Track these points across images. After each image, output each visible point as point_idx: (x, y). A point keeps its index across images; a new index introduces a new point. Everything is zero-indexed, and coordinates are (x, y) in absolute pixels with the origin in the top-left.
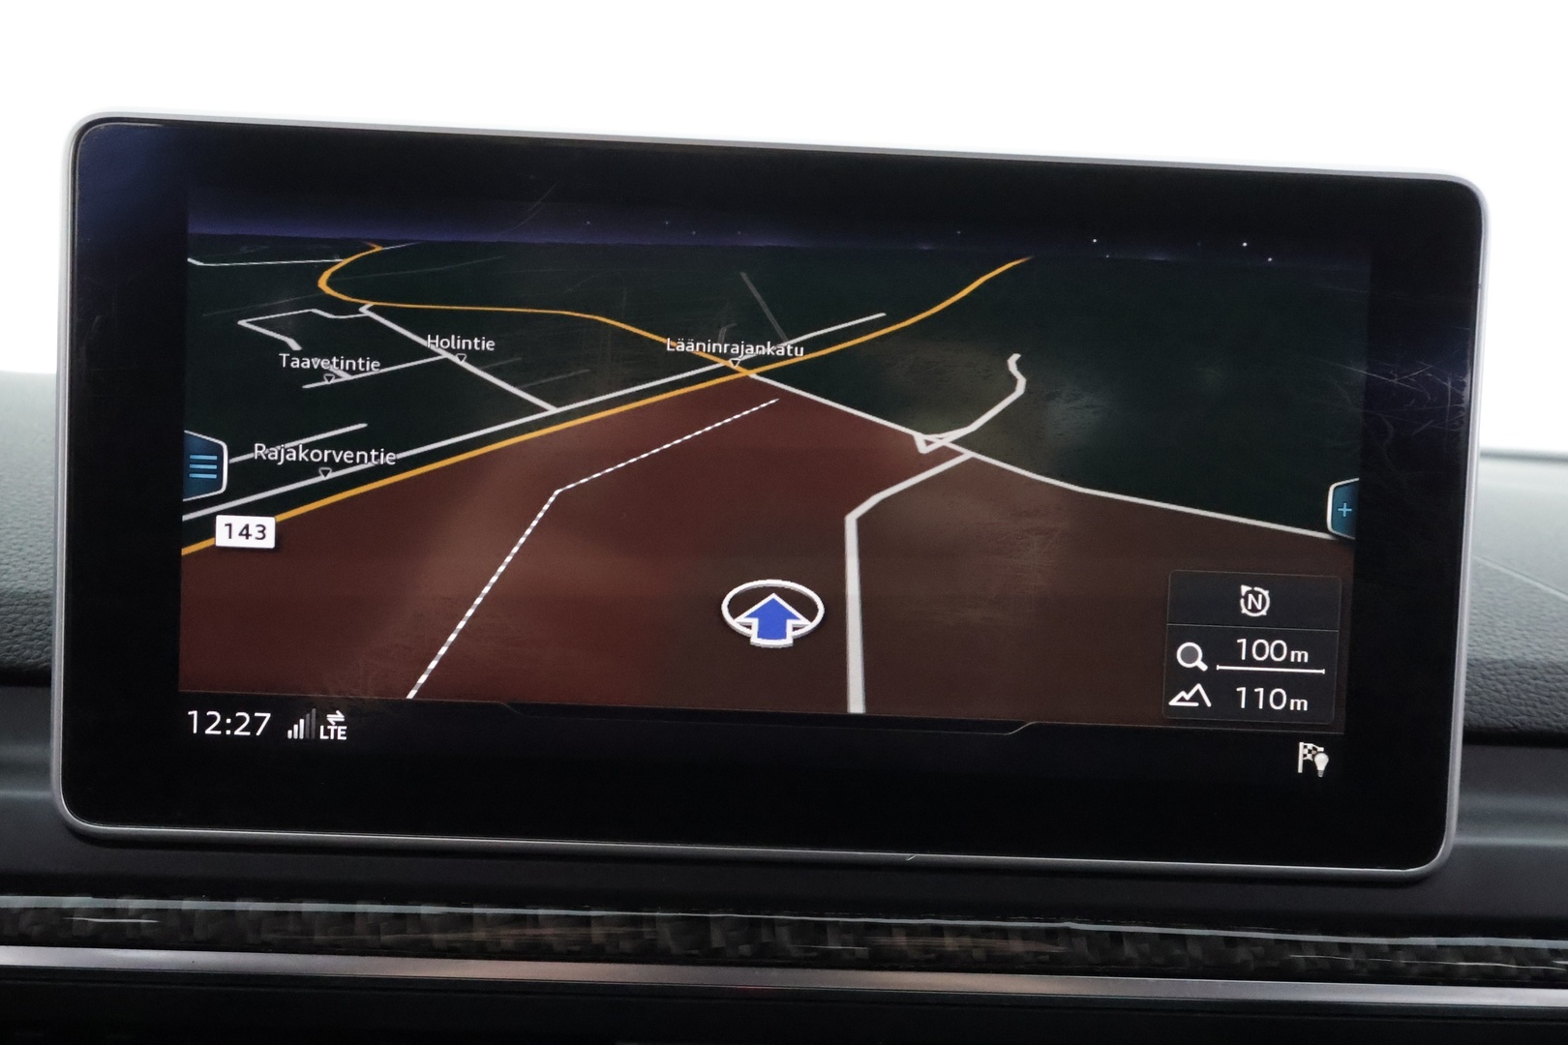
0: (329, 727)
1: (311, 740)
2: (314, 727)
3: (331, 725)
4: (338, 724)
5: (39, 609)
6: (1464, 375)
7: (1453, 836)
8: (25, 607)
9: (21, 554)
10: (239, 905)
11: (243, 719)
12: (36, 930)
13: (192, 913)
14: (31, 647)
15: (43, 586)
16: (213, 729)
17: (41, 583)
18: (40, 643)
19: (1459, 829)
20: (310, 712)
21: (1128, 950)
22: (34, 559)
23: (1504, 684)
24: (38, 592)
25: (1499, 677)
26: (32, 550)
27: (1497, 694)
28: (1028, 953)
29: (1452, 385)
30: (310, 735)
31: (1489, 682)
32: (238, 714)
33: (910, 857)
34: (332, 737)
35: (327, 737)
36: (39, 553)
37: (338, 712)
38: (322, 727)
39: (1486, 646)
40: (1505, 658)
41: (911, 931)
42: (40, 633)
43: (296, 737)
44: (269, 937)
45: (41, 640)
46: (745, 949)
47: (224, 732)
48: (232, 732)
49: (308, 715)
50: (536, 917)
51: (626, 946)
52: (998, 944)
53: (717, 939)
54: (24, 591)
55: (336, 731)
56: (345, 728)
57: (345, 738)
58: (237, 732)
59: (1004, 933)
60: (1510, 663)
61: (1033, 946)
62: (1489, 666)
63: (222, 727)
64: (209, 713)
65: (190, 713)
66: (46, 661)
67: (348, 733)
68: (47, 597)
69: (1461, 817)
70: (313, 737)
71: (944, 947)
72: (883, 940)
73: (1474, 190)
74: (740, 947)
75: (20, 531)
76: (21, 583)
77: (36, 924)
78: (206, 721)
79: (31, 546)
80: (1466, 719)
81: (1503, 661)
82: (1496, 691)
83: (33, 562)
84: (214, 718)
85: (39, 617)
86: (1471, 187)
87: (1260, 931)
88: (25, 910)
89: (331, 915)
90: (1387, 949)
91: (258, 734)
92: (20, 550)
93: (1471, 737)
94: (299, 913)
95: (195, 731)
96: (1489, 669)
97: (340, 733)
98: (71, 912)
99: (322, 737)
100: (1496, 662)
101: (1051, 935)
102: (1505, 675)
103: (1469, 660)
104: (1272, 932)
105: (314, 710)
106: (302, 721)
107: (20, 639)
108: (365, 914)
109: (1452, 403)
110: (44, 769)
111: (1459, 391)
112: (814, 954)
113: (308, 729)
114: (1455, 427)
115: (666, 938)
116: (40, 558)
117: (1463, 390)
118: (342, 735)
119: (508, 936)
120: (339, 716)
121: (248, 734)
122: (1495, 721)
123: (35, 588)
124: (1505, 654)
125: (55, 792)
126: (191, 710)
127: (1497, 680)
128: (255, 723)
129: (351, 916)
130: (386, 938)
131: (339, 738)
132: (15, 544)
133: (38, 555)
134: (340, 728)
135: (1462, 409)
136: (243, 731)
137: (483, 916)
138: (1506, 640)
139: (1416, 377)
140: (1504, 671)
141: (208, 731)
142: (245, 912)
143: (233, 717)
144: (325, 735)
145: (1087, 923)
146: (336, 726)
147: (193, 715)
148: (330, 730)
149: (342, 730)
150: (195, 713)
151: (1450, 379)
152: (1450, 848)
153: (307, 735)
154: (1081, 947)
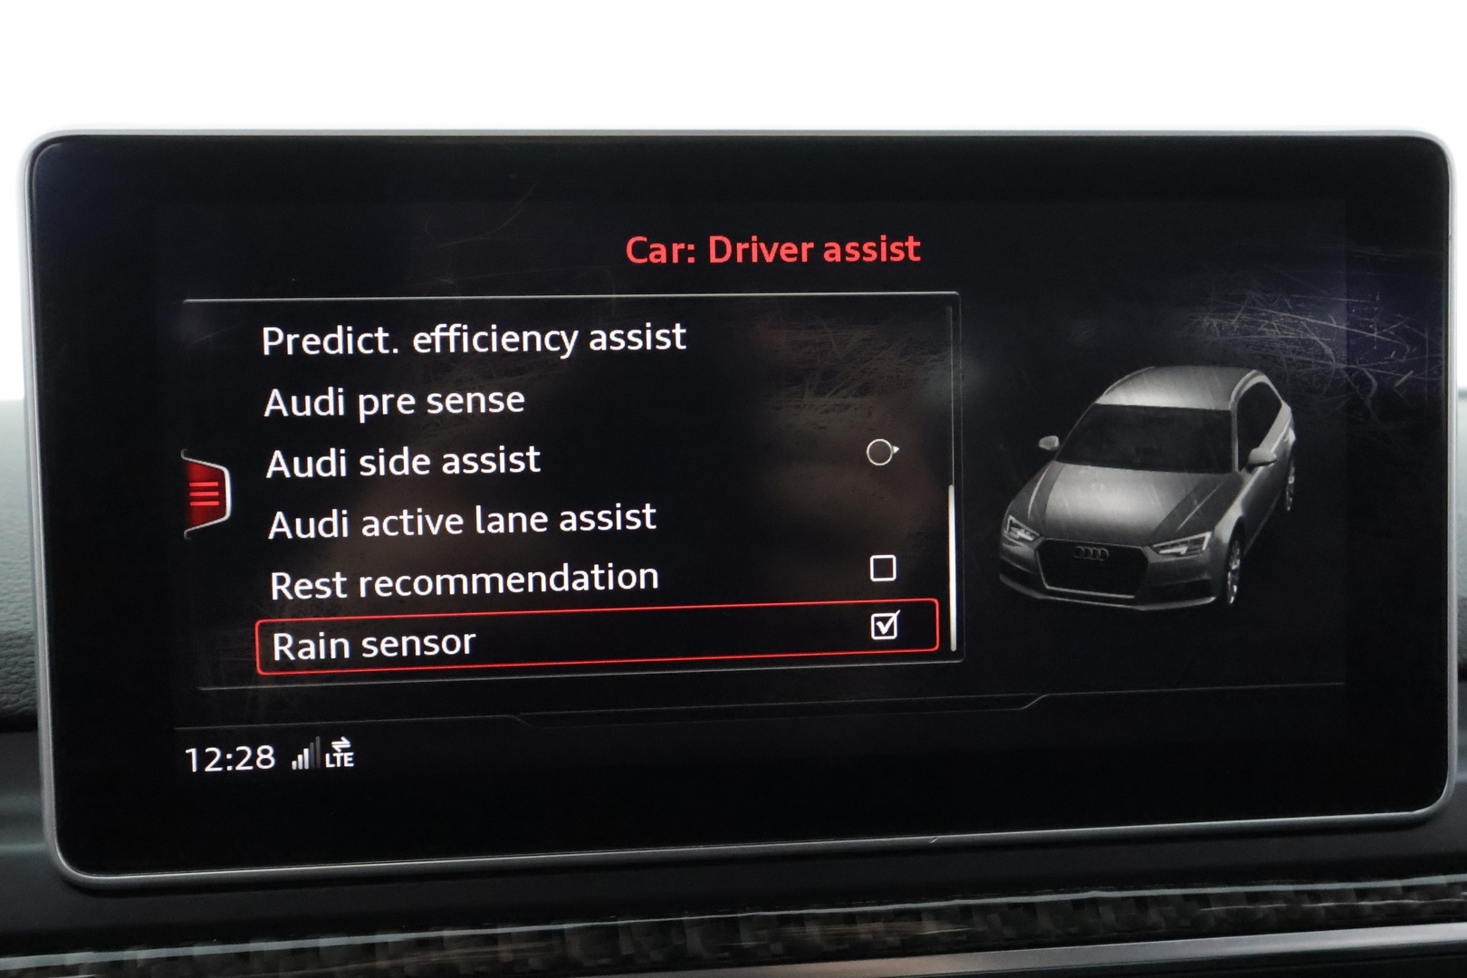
0: (334, 755)
1: (317, 768)
2: (319, 756)
3: (336, 752)
4: (344, 750)
6: (1440, 325)
10: (254, 946)
11: (244, 753)
13: (204, 958)
16: (214, 766)
20: (314, 741)
29: (1429, 335)
30: (315, 764)
32: (239, 749)
33: (934, 839)
34: (339, 765)
35: (333, 766)
37: (343, 738)
38: (328, 756)
41: (939, 913)
43: (301, 767)
46: (776, 947)
47: (225, 768)
48: (234, 768)
49: (312, 744)
50: (561, 932)
51: (655, 955)
55: (342, 758)
56: (351, 754)
57: (352, 765)
58: (239, 767)
59: (1032, 908)
61: (1061, 919)
63: (222, 762)
64: (208, 750)
65: (187, 751)
67: (355, 759)
69: (1460, 754)
70: (319, 765)
71: (973, 927)
72: (909, 926)
74: (771, 946)
78: (205, 759)
84: (213, 755)
89: (349, 947)
94: (317, 949)
95: (194, 770)
97: (346, 759)
98: (75, 968)
99: (328, 765)
101: (1078, 906)
105: (318, 738)
106: (306, 751)
108: (385, 944)
109: (1429, 353)
111: (1436, 342)
113: (313, 760)
114: (1434, 376)
117: (1439, 340)
118: (349, 762)
120: (345, 743)
121: (250, 768)
125: (50, 844)
126: (189, 748)
128: (258, 756)
129: (372, 945)
131: (346, 765)
134: (346, 755)
135: (1440, 357)
136: (245, 765)
137: (508, 936)
139: (1394, 330)
141: (209, 769)
142: (260, 954)
143: (233, 751)
144: (331, 763)
145: (1112, 890)
146: (342, 752)
147: (191, 754)
148: (336, 758)
149: (349, 757)
150: (193, 751)
151: (1426, 329)
152: (1454, 786)
153: (313, 765)
154: (1108, 916)
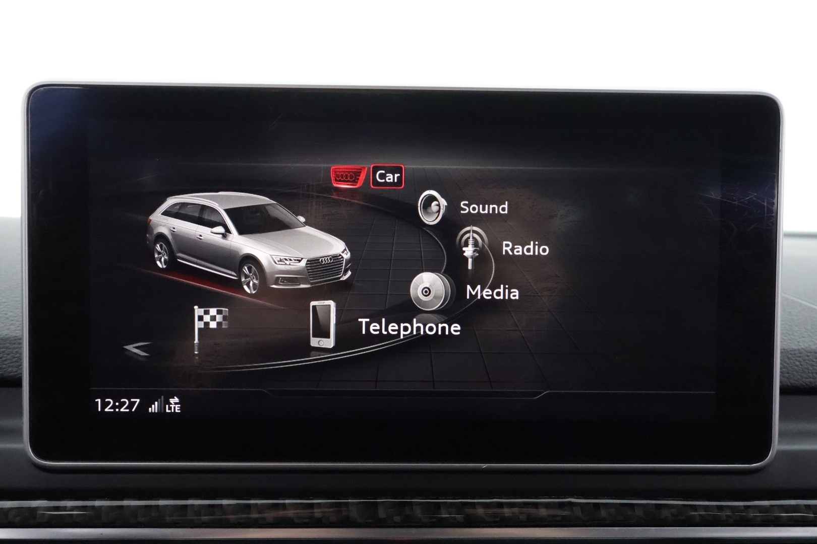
0: (171, 406)
1: (161, 414)
2: (162, 407)
3: (172, 404)
4: (176, 404)
5: (16, 346)
6: (773, 198)
7: (777, 445)
8: (9, 345)
9: (7, 316)
10: (125, 503)
11: (125, 403)
12: (17, 520)
13: (101, 507)
14: (12, 367)
15: (17, 333)
16: (109, 409)
18: (16, 364)
19: (779, 441)
20: (161, 398)
21: (603, 513)
22: (13, 319)
23: (799, 362)
24: (15, 337)
25: (797, 358)
26: (12, 314)
27: (796, 368)
28: (549, 516)
29: (767, 204)
31: (792, 361)
32: (122, 400)
33: (484, 466)
34: (173, 411)
35: (170, 411)
36: (16, 315)
37: (175, 397)
38: (167, 406)
39: (789, 341)
40: (800, 348)
41: (486, 505)
42: (16, 359)
43: (153, 411)
44: (141, 519)
45: (18, 362)
46: (397, 519)
47: (115, 410)
48: (120, 409)
49: (159, 400)
50: (284, 504)
51: (333, 519)
52: (532, 511)
53: (382, 514)
54: (7, 336)
55: (175, 408)
56: (179, 406)
57: (179, 411)
58: (122, 410)
59: (536, 505)
60: (802, 350)
61: (552, 512)
62: (790, 352)
63: (114, 407)
64: (107, 400)
65: (96, 400)
66: (19, 374)
67: (181, 409)
68: (20, 339)
69: (780, 435)
70: (162, 411)
71: (504, 513)
72: (470, 511)
73: (776, 99)
74: (395, 518)
75: (5, 304)
76: (6, 332)
77: (18, 516)
78: (105, 405)
79: (11, 312)
80: (781, 382)
81: (799, 350)
82: (796, 366)
83: (13, 320)
84: (109, 403)
85: (15, 350)
86: (773, 98)
87: (675, 500)
88: (11, 509)
89: (173, 506)
90: (743, 508)
91: (133, 410)
92: (6, 314)
93: (784, 391)
94: (158, 506)
95: (99, 410)
96: (791, 354)
97: (177, 408)
98: (36, 509)
99: (167, 411)
100: (795, 350)
101: (561, 506)
102: (800, 357)
103: (781, 349)
104: (681, 500)
105: (162, 397)
106: (156, 403)
107: (6, 362)
108: (193, 505)
109: (767, 214)
110: (19, 432)
111: (771, 207)
112: (434, 520)
113: (159, 408)
114: (769, 226)
115: (354, 513)
116: (16, 318)
117: (773, 206)
118: (178, 410)
119: (270, 515)
120: (176, 400)
121: (128, 410)
122: (796, 382)
123: (14, 335)
124: (800, 346)
125: (25, 444)
126: (97, 399)
127: (796, 360)
128: (132, 404)
129: (185, 507)
130: (204, 518)
131: (177, 411)
132: (3, 311)
134: (177, 406)
135: (773, 216)
136: (125, 409)
137: (256, 505)
138: (800, 338)
139: (748, 200)
140: (799, 355)
141: (106, 410)
142: (128, 506)
143: (119, 402)
144: (169, 410)
145: (580, 499)
146: (175, 405)
147: (98, 401)
148: (171, 407)
149: (178, 407)
150: (99, 400)
151: (766, 200)
152: (775, 452)
153: (159, 410)
154: (578, 512)
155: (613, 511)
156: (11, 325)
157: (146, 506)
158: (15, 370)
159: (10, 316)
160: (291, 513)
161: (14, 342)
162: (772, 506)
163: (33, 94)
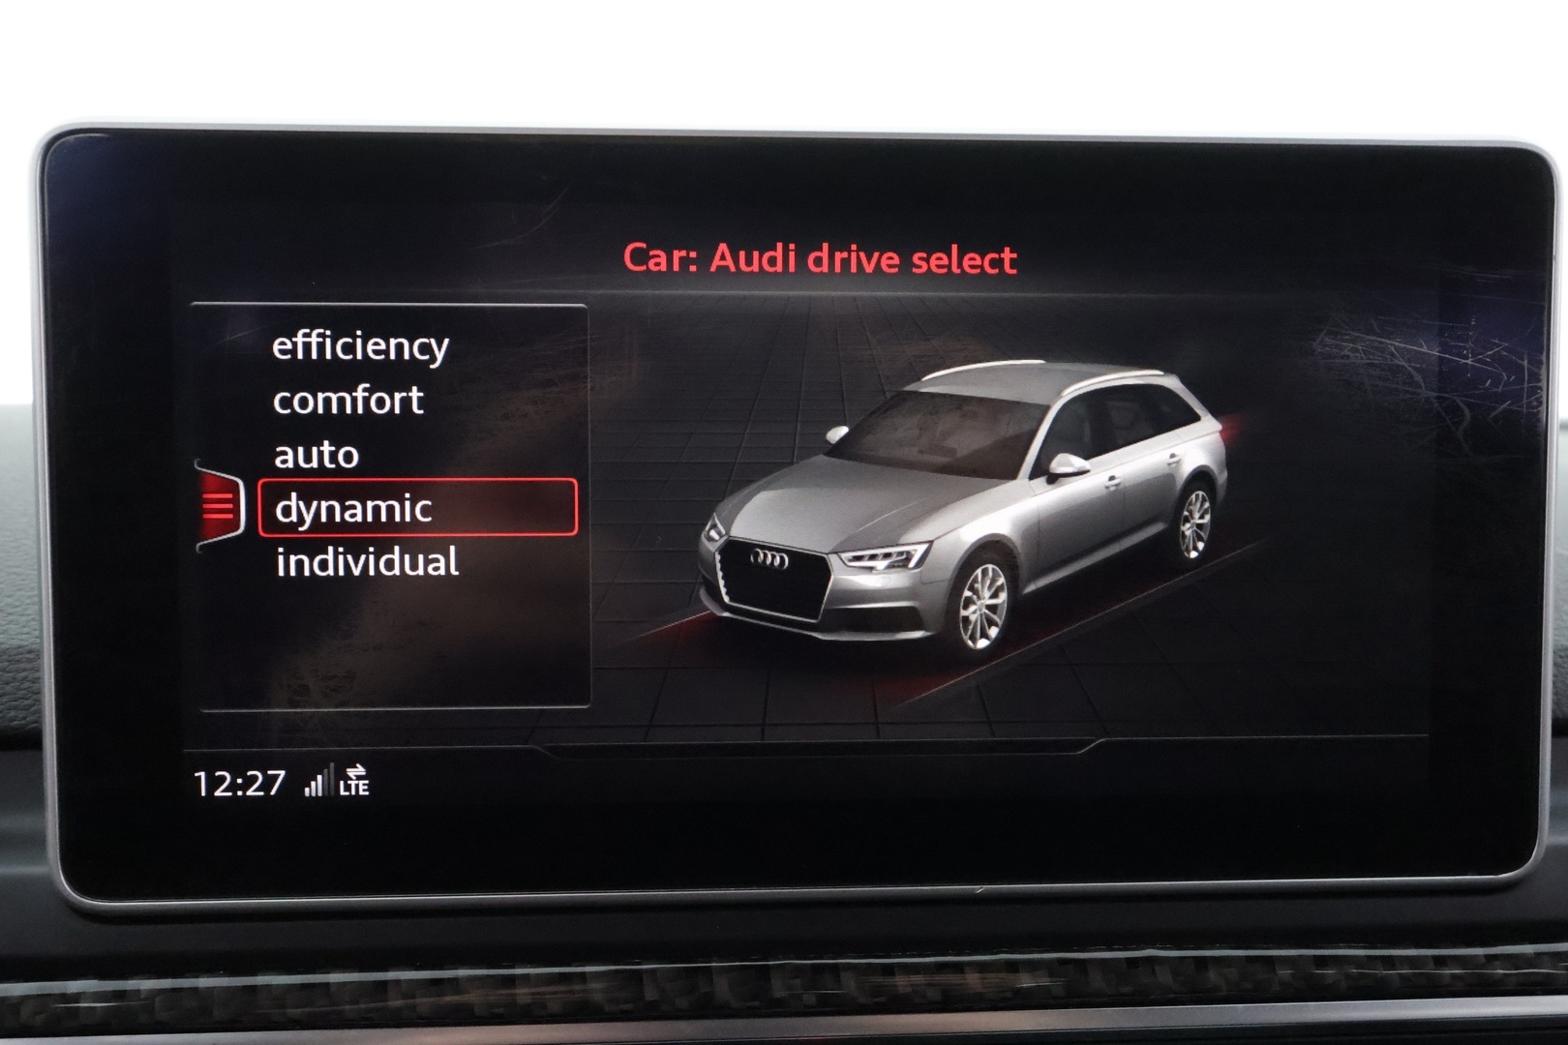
0: (349, 782)
1: (330, 798)
2: (332, 782)
3: (351, 779)
4: (359, 778)
5: (22, 666)
6: (1540, 352)
7: (1548, 836)
10: (261, 980)
11: (255, 778)
12: (39, 1020)
13: (210, 990)
14: (15, 708)
15: (26, 641)
16: (223, 791)
17: (24, 637)
18: (26, 702)
19: (1552, 828)
20: (328, 767)
21: (1213, 976)
22: (14, 610)
24: (20, 647)
26: (10, 600)
28: (1109, 985)
29: (1529, 362)
30: (329, 792)
32: (250, 773)
33: (979, 889)
34: (353, 793)
35: (347, 793)
36: (17, 603)
37: (358, 765)
38: (342, 783)
41: (982, 967)
43: (314, 794)
44: (294, 1013)
45: (27, 699)
46: (809, 998)
47: (235, 793)
48: (244, 793)
49: (326, 771)
50: (583, 974)
51: (683, 1003)
52: (1077, 976)
53: (778, 990)
55: (357, 786)
56: (367, 782)
57: (367, 793)
58: (250, 793)
59: (1081, 965)
61: (1113, 977)
63: (232, 787)
64: (218, 774)
65: (196, 775)
66: (34, 723)
67: (370, 787)
68: (30, 652)
69: (1553, 814)
70: (333, 793)
71: (1018, 982)
72: (952, 979)
73: (1545, 156)
74: (804, 996)
77: (41, 1013)
79: (10, 596)
84: (224, 779)
85: (23, 674)
86: (1541, 153)
87: (1350, 948)
88: (25, 998)
89: (361, 983)
90: (1484, 960)
91: (273, 793)
94: (327, 985)
95: (203, 794)
97: (361, 788)
98: (77, 997)
99: (342, 793)
101: (1132, 965)
103: (1554, 652)
104: (1362, 948)
105: (332, 765)
106: (319, 777)
108: (398, 982)
109: (1529, 382)
110: (37, 841)
111: (1536, 370)
113: (327, 787)
114: (1534, 407)
115: (722, 988)
116: (19, 609)
117: (1540, 369)
118: (364, 790)
120: (360, 770)
121: (262, 793)
123: (15, 643)
125: (51, 866)
126: (198, 772)
128: (269, 781)
129: (384, 984)
130: (425, 1003)
131: (361, 793)
133: (18, 606)
134: (361, 782)
135: (1537, 388)
136: (256, 790)
137: (526, 977)
139: (1490, 356)
141: (218, 793)
142: (268, 987)
143: (244, 776)
144: (345, 791)
145: (1169, 949)
146: (357, 781)
148: (350, 785)
149: (364, 785)
150: (202, 774)
151: (1526, 356)
152: (1543, 851)
153: (326, 793)
154: (1164, 977)
155: (1233, 973)
156: (10, 622)
157: (304, 986)
158: (21, 716)
159: (8, 605)
160: (597, 991)
161: (17, 658)
162: (1539, 955)
163: (53, 148)
